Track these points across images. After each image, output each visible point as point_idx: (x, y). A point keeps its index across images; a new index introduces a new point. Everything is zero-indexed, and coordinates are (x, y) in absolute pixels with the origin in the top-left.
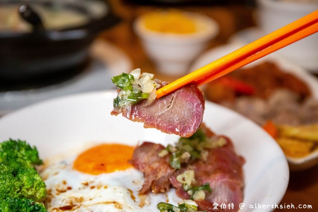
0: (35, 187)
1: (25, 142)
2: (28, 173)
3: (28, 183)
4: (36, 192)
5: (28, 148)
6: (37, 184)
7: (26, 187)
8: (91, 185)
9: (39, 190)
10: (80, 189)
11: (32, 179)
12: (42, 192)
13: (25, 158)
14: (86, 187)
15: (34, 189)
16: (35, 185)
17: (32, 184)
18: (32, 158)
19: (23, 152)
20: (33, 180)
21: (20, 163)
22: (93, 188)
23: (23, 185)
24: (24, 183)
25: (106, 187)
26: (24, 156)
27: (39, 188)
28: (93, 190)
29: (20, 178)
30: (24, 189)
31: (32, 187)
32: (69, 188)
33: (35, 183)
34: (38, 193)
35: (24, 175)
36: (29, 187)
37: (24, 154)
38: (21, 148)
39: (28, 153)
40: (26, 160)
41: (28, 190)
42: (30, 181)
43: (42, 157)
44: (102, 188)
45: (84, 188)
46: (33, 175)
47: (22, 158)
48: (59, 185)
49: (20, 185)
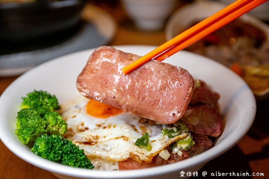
0: (58, 124)
1: (46, 92)
2: (52, 114)
3: (53, 121)
4: (59, 128)
5: (50, 97)
6: (60, 122)
7: (52, 124)
8: (103, 126)
9: (61, 126)
10: (95, 129)
11: (55, 118)
12: (64, 128)
13: (49, 105)
14: (99, 127)
15: (57, 126)
16: (58, 123)
17: (56, 122)
18: (54, 105)
19: (46, 100)
20: (57, 120)
21: (46, 109)
22: (105, 128)
23: (49, 123)
24: (50, 122)
25: (114, 127)
26: (47, 103)
27: (61, 125)
28: (105, 130)
29: (46, 118)
30: (50, 126)
31: (56, 124)
32: (87, 129)
33: (58, 122)
34: (61, 129)
35: (49, 116)
36: (53, 124)
37: (48, 102)
38: (44, 97)
39: (50, 101)
40: (49, 107)
41: (53, 126)
42: (54, 120)
43: (60, 103)
44: (112, 127)
45: (98, 129)
46: (56, 116)
47: (46, 105)
48: (78, 126)
49: (46, 123)
